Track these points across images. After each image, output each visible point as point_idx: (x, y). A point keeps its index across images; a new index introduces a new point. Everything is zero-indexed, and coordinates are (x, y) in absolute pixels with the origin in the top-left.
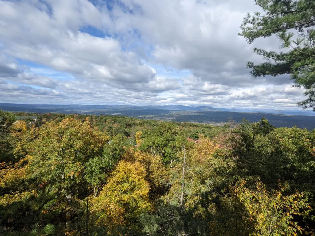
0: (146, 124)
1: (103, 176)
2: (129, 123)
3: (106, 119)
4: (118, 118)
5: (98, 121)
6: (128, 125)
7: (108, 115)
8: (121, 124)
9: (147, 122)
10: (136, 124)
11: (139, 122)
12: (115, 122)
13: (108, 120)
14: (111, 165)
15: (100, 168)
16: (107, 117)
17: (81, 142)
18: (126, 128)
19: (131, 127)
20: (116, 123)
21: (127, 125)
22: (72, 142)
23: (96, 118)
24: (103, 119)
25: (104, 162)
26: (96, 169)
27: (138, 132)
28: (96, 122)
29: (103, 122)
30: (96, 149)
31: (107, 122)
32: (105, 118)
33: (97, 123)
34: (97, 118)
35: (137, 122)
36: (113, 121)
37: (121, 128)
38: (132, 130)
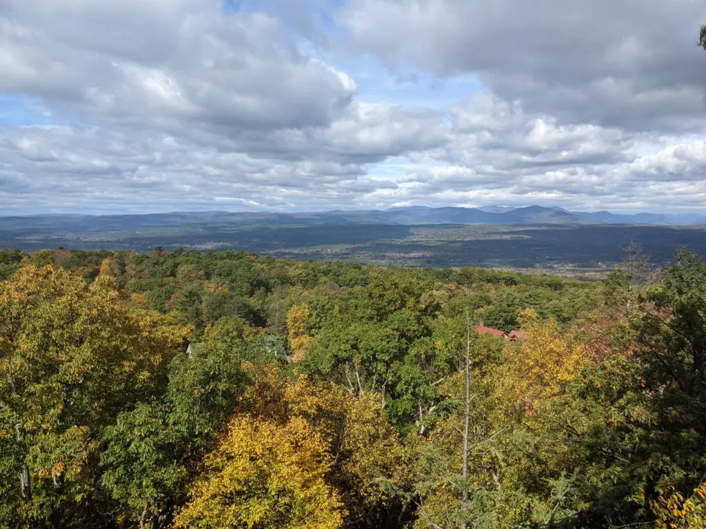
0: (324, 279)
1: (171, 474)
2: (263, 276)
3: (176, 265)
4: (222, 259)
5: (146, 272)
6: (260, 285)
7: (182, 250)
8: (233, 281)
9: (325, 273)
10: (286, 281)
11: (300, 272)
12: (208, 276)
13: (181, 270)
14: (201, 433)
15: (160, 447)
16: (179, 259)
17: (86, 351)
18: (251, 294)
19: (268, 289)
20: (215, 279)
21: (255, 286)
22: (52, 352)
23: (139, 261)
24: (164, 267)
25: (171, 421)
26: (144, 448)
27: (295, 307)
28: (140, 278)
29: (166, 276)
30: (144, 375)
31: (179, 276)
32: (170, 262)
33: (144, 282)
34: (142, 261)
35: (292, 272)
36: (202, 272)
37: (232, 297)
38: (274, 301)
